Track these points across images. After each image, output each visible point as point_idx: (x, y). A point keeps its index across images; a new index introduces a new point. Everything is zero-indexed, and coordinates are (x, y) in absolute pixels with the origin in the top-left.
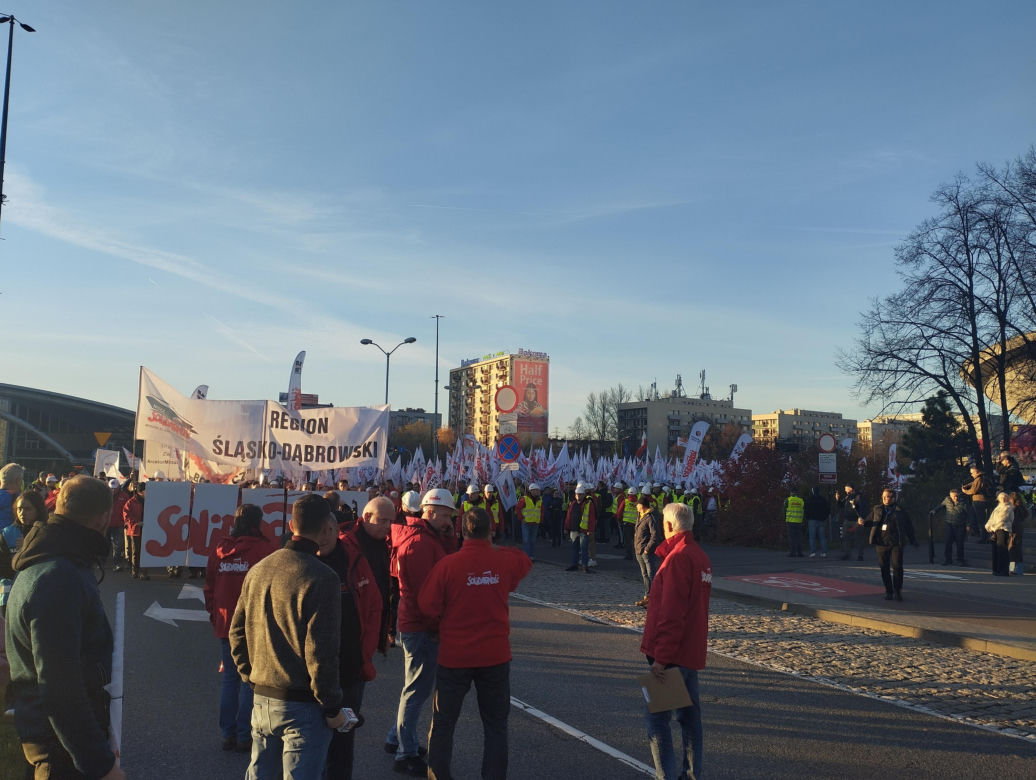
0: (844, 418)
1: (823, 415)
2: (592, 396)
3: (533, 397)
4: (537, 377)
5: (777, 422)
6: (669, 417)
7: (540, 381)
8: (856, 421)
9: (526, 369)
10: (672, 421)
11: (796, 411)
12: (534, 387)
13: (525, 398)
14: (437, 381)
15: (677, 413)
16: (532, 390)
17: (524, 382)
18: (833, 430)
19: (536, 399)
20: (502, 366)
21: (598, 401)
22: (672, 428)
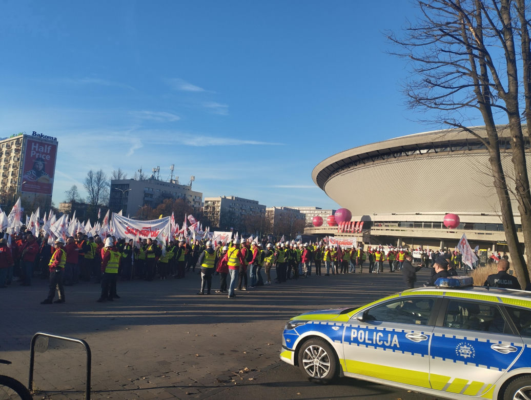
0: (260, 204)
1: (248, 201)
2: (91, 172)
3: (41, 167)
4: (47, 154)
5: (220, 202)
6: (145, 192)
7: (48, 157)
8: (265, 206)
9: (37, 147)
10: (146, 195)
11: (233, 198)
12: (42, 160)
13: (34, 168)
15: (151, 190)
16: (40, 163)
17: (34, 156)
18: (252, 210)
19: (43, 169)
20: (18, 143)
21: (95, 177)
22: (146, 199)
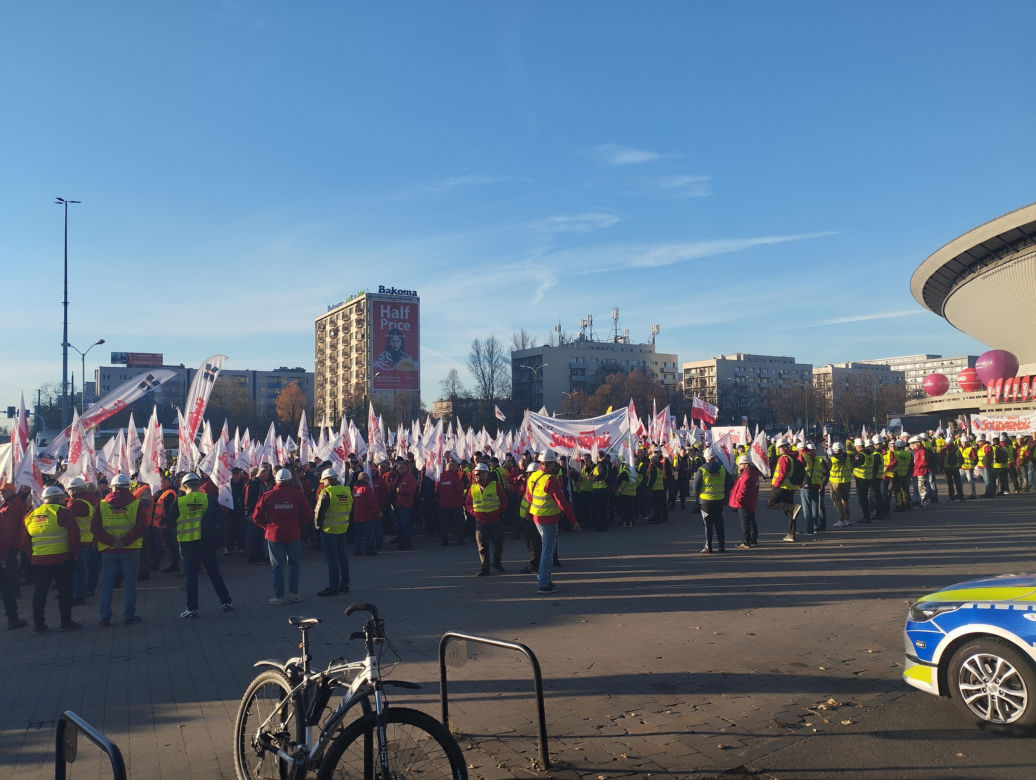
0: (797, 362)
1: (772, 360)
2: (476, 342)
3: (398, 345)
4: (404, 321)
5: (715, 369)
6: (570, 365)
7: (407, 327)
8: (811, 367)
9: (388, 311)
10: (574, 371)
11: (739, 357)
12: (399, 333)
13: (389, 348)
14: (66, 303)
15: (581, 360)
16: (396, 338)
17: (387, 327)
18: (783, 376)
19: (402, 348)
20: (359, 310)
21: (483, 350)
22: (574, 378)
